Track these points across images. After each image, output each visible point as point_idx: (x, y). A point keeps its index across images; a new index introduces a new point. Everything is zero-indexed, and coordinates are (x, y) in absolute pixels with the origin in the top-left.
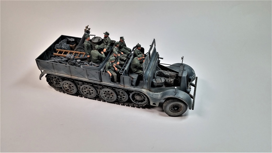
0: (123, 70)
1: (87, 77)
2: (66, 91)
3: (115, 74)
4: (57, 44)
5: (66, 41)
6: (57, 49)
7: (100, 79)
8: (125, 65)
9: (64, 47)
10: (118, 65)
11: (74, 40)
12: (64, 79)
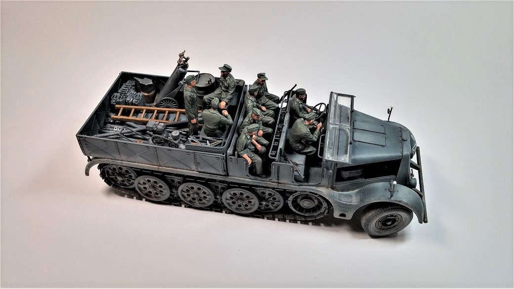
0: (275, 148)
1: (194, 167)
2: (146, 194)
3: (258, 159)
4: (115, 94)
5: (134, 84)
6: (117, 104)
7: (224, 171)
8: (276, 137)
9: (132, 99)
10: (259, 138)
11: (151, 83)
12: (140, 172)
